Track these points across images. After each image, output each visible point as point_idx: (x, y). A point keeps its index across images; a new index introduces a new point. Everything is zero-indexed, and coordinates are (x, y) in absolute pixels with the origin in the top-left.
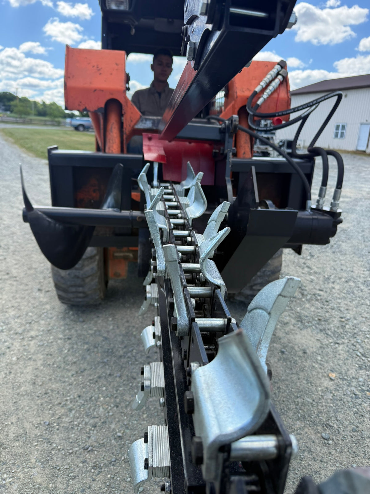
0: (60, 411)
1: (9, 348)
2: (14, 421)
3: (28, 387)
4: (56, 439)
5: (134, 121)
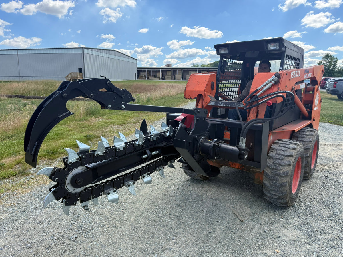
0: (153, 207)
2: (140, 204)
3: (151, 197)
4: (145, 213)
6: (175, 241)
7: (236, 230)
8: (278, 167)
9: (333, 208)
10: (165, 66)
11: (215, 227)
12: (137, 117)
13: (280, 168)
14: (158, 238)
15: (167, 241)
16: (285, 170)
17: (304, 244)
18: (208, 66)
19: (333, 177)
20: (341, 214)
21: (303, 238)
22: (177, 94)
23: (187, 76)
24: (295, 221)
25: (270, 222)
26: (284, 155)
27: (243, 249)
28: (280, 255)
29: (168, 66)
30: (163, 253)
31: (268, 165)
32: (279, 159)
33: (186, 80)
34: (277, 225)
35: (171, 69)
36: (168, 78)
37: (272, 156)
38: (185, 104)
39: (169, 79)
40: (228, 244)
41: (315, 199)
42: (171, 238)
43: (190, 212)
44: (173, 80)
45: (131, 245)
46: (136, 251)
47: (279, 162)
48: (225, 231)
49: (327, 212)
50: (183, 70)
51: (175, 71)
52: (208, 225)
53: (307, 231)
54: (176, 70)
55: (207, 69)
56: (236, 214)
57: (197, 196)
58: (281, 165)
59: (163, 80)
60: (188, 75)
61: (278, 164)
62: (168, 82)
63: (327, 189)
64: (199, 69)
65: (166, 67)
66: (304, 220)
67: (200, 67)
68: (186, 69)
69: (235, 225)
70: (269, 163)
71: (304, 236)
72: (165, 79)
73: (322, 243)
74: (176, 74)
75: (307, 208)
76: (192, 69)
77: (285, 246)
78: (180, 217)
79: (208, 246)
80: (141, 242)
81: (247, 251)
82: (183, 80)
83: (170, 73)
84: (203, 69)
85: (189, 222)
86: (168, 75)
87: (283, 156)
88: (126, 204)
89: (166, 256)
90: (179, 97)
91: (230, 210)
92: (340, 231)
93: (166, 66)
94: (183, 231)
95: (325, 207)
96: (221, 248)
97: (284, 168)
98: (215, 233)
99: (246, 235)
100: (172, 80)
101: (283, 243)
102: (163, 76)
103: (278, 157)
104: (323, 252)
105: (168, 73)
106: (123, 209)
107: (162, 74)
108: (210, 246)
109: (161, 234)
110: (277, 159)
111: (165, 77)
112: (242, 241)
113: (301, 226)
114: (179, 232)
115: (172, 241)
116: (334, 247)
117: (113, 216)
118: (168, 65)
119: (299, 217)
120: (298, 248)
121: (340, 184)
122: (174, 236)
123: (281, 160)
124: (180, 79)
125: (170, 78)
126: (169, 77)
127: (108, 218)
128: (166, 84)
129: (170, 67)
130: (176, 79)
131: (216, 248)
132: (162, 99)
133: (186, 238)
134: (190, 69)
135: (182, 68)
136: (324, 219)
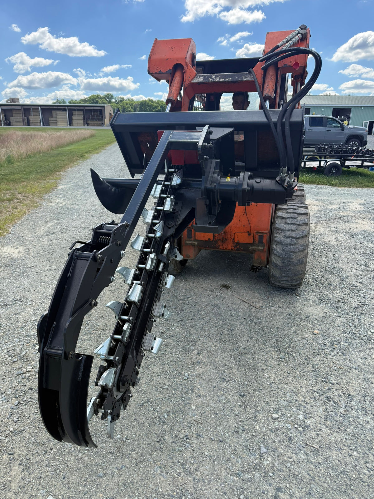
1: (122, 286)
5: (191, 78)
6: (196, 351)
7: (260, 320)
8: (291, 255)
9: (338, 275)
10: (7, 102)
11: (233, 322)
12: (8, 190)
13: (293, 256)
14: (172, 353)
15: (187, 354)
16: (299, 258)
17: (335, 318)
18: (80, 103)
19: (318, 242)
20: (349, 279)
21: (331, 312)
22: (52, 149)
23: (50, 119)
24: (311, 296)
25: (288, 303)
26: (295, 238)
27: (280, 339)
28: (321, 335)
29: (14, 102)
30: (192, 370)
31: (278, 254)
32: (290, 244)
33: (49, 125)
34: (297, 305)
35: (19, 108)
36: (17, 122)
37: (281, 241)
38: (75, 165)
39: (18, 124)
40: (260, 337)
41: (316, 268)
42: (189, 348)
43: (191, 312)
44: (26, 126)
45: (143, 373)
46: (154, 378)
47: (291, 249)
48: (248, 325)
49: (336, 280)
50: (42, 109)
51: (27, 110)
52: (223, 322)
53: (331, 305)
54: (29, 109)
55: (82, 108)
56: (246, 301)
57: (185, 290)
58: (294, 252)
59: (7, 125)
60: (52, 117)
61: (289, 251)
62: (20, 128)
63: (321, 256)
64: (69, 108)
65: (9, 104)
66: (320, 293)
67: (68, 104)
68: (48, 107)
69: (254, 315)
70: (277, 252)
71: (330, 310)
72: (11, 124)
73: (350, 313)
74: (30, 115)
75: (315, 279)
76: (57, 107)
77: (320, 325)
78: (182, 321)
79: (241, 346)
80: (154, 365)
81: (287, 340)
82: (44, 125)
83: (20, 114)
84: (76, 108)
85: (198, 325)
86: (16, 118)
87: (294, 240)
88: (92, 321)
89: (199, 372)
90: (58, 154)
91: (236, 299)
92: (358, 296)
93: (9, 101)
94: (198, 337)
95: (331, 275)
96: (257, 345)
97: (298, 254)
98: (237, 329)
99: (273, 323)
100: (24, 125)
101: (316, 322)
102: (6, 119)
103: (288, 241)
104: (357, 321)
105: (16, 114)
106: (93, 330)
107: (5, 116)
108: (243, 346)
109: (174, 348)
110: (287, 244)
111: (11, 121)
112: (274, 331)
113: (322, 300)
114: (195, 339)
115: (193, 352)
116: (363, 314)
117: (86, 343)
118: (13, 100)
119: (312, 291)
120: (333, 323)
121: (329, 247)
122: (191, 345)
123: (293, 245)
124: (39, 124)
125: (20, 122)
126: (18, 120)
127: (80, 347)
128: (19, 133)
129: (16, 104)
130: (32, 124)
131: (251, 346)
132: (30, 157)
133: (208, 344)
134: (55, 107)
135: (41, 106)
136: (337, 287)
